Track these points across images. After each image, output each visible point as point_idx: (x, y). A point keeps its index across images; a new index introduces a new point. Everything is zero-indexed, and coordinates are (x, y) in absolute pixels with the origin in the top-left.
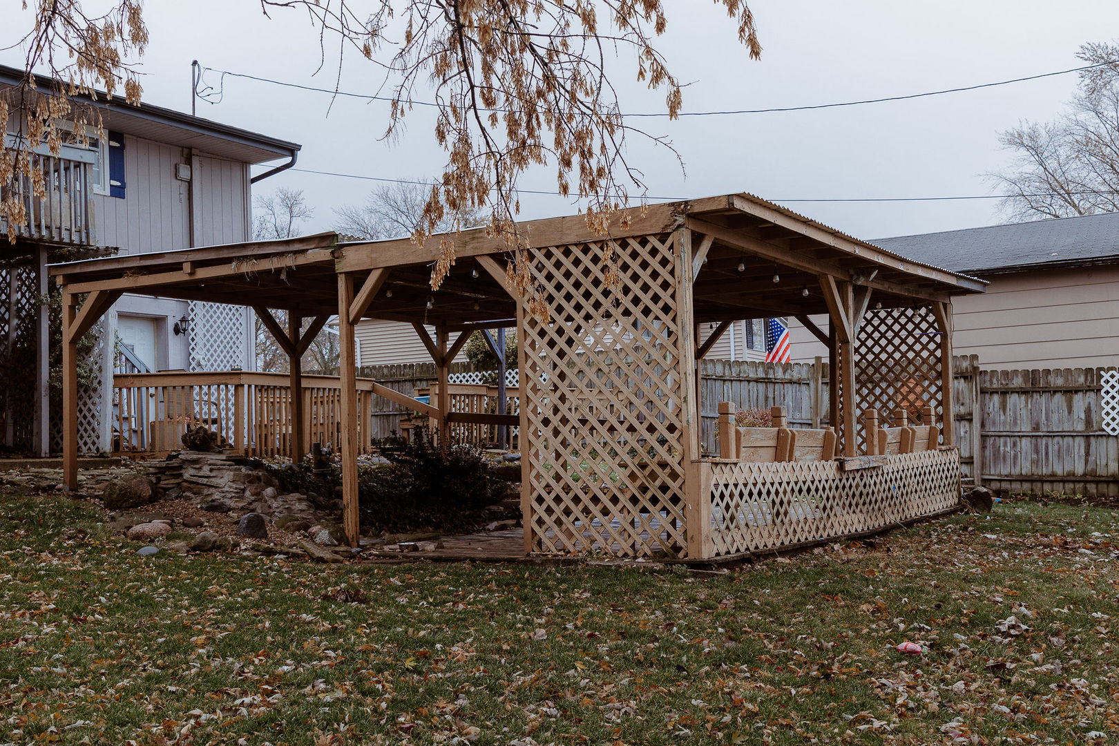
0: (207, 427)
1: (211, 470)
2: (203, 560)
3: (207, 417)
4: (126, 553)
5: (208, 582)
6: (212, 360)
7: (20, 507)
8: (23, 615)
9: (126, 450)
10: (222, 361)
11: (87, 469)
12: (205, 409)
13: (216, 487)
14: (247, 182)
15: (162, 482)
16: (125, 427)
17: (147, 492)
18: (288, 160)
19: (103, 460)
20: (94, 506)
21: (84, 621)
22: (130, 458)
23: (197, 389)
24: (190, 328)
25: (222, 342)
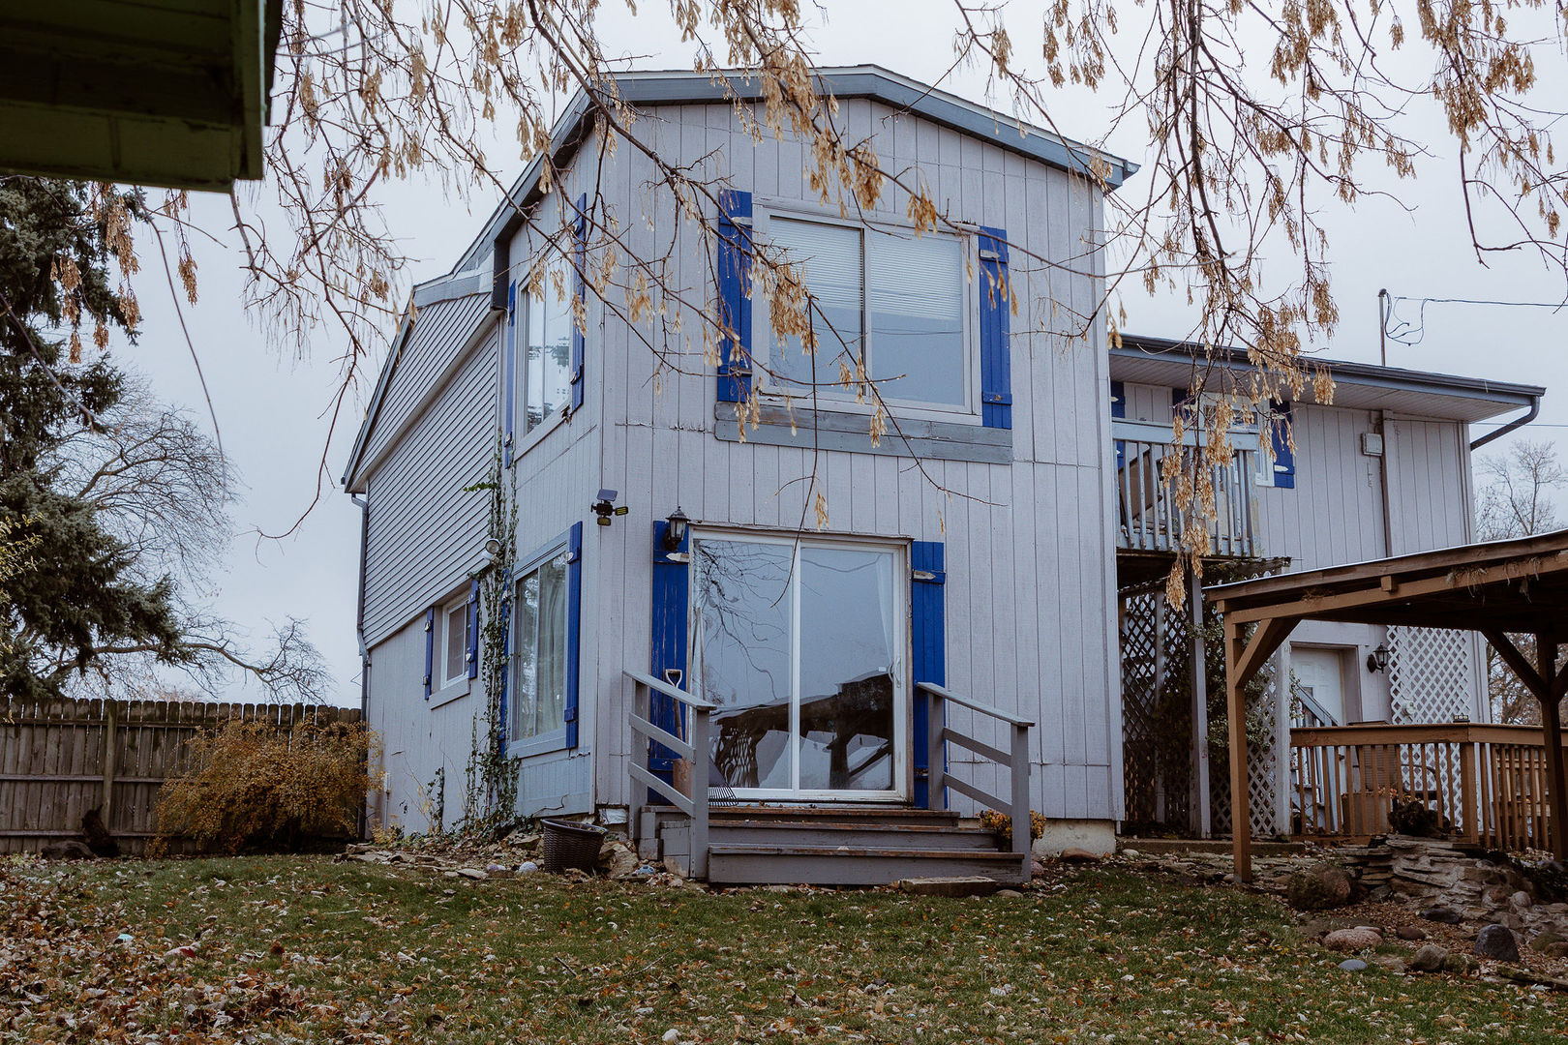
0: (1422, 802)
1: (1432, 863)
2: (1429, 983)
3: (1421, 789)
4: (1325, 966)
5: (1438, 1010)
6: (1424, 707)
7: (1185, 900)
8: (1208, 1026)
9: (1310, 832)
10: (1439, 709)
11: (1261, 857)
12: (1418, 778)
13: (1440, 887)
14: (1464, 449)
15: (1364, 877)
16: (1308, 801)
17: (1344, 889)
18: (1527, 410)
19: (1279, 845)
20: (1276, 904)
21: (1282, 1039)
22: (1316, 844)
23: (1404, 749)
24: (1390, 661)
25: (1437, 681)
